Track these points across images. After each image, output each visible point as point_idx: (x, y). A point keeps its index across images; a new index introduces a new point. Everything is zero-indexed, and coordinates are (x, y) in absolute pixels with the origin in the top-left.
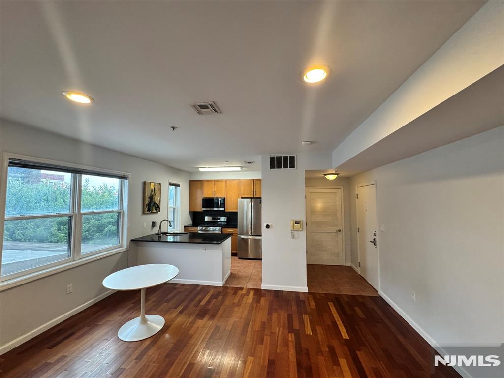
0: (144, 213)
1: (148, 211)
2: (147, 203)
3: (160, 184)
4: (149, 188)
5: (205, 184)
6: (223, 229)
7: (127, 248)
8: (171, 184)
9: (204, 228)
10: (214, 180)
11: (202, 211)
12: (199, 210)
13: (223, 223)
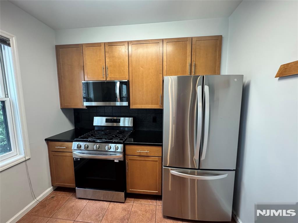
5: (86, 51)
6: (127, 147)
10: (105, 43)
11: (85, 108)
12: (79, 106)
13: (126, 129)
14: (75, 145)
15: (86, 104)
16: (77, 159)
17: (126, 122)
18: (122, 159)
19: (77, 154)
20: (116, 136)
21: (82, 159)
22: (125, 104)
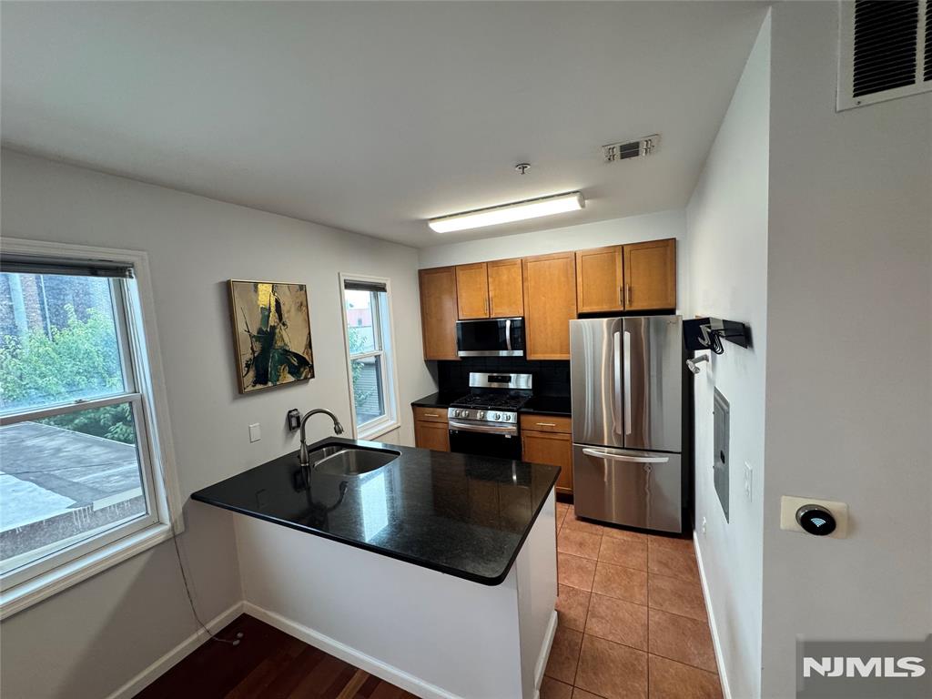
0: (240, 391)
1: (255, 383)
2: (246, 355)
3: (302, 288)
4: (252, 304)
5: (461, 276)
6: (523, 418)
7: (173, 528)
8: (351, 285)
9: (464, 414)
10: (487, 263)
11: (459, 359)
12: (451, 357)
13: (522, 393)
14: (451, 412)
15: (462, 354)
16: (454, 431)
17: (522, 382)
18: (515, 435)
19: (456, 424)
20: (506, 403)
21: (462, 432)
22: (519, 353)
